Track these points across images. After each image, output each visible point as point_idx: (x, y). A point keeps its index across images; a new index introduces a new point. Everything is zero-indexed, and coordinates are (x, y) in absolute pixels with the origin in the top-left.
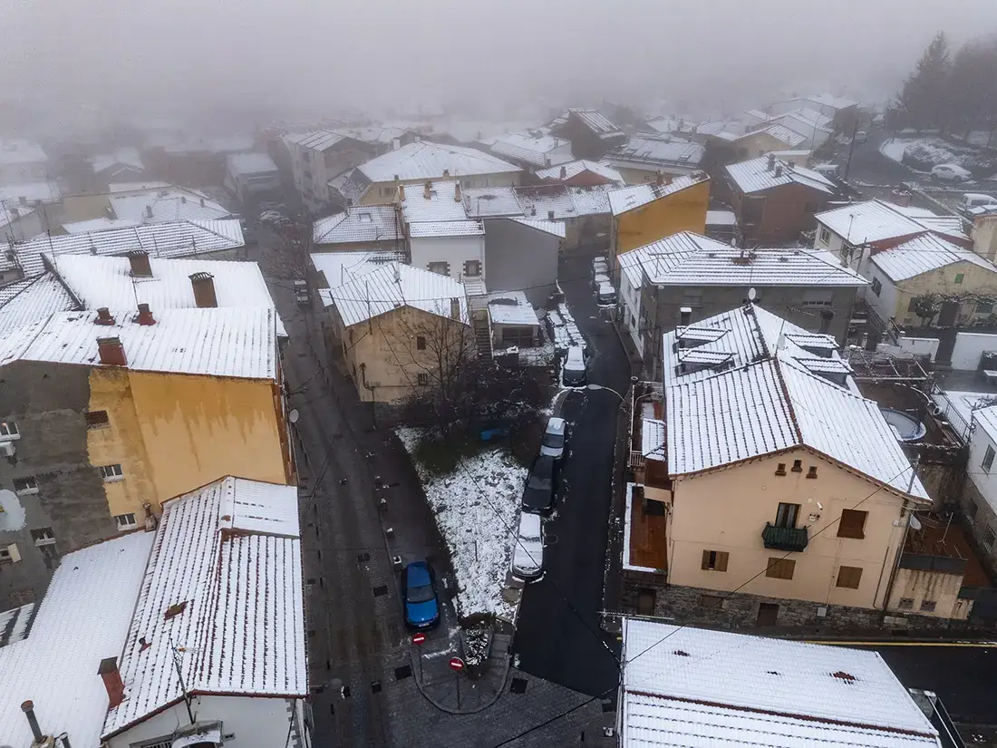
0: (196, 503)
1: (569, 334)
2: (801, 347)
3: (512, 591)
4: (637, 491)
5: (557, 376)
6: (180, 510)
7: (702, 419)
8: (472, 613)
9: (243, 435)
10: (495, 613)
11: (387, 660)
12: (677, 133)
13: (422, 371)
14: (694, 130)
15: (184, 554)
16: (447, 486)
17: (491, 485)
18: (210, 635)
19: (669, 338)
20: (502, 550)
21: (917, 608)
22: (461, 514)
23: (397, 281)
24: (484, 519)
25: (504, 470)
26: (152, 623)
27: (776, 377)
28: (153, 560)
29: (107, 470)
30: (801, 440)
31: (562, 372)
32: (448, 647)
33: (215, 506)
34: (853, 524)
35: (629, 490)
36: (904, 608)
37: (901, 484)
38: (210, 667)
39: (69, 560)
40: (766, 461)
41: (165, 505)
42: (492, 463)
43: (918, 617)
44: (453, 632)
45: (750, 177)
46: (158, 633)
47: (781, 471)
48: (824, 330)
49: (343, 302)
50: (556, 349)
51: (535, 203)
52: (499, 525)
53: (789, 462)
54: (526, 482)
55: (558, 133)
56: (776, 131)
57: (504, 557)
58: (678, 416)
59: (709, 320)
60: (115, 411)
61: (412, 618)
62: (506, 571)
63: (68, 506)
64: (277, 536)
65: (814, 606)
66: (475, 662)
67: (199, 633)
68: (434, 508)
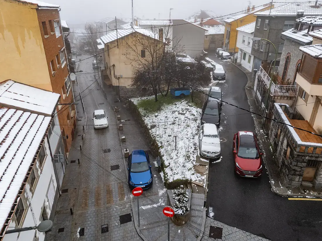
3: (201, 167)
8: (175, 179)
10: (191, 180)
11: (115, 209)
16: (156, 116)
17: (182, 114)
20: (191, 145)
22: (165, 128)
25: (189, 108)
32: (158, 202)
42: (181, 106)
44: (161, 192)
54: (202, 114)
57: (193, 148)
61: (134, 181)
62: (196, 155)
66: (180, 212)
68: (149, 127)
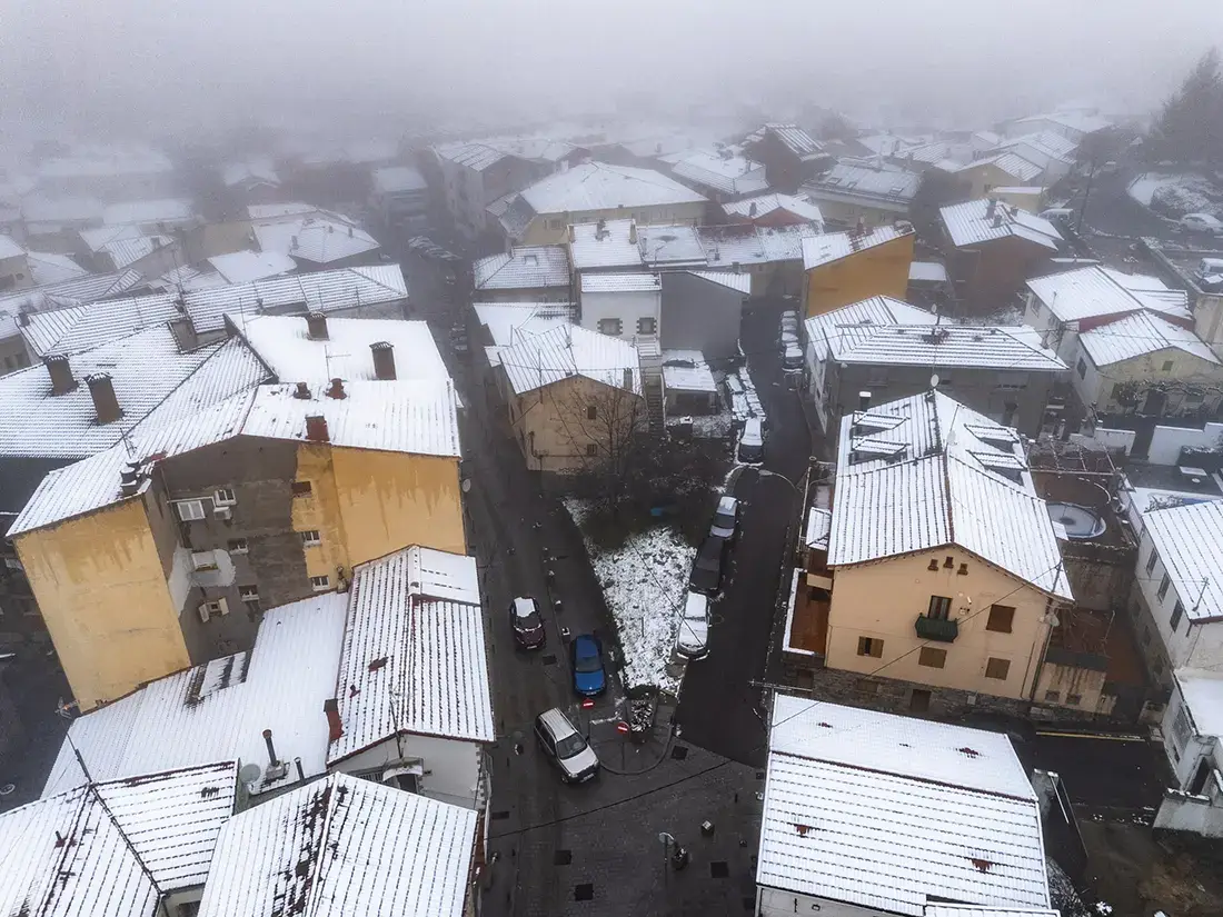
0: (384, 569)
1: (748, 404)
2: (981, 439)
3: (676, 666)
4: (802, 577)
5: (732, 449)
6: (370, 574)
7: (866, 511)
8: (638, 684)
9: (429, 507)
10: (659, 686)
12: (891, 159)
13: (592, 442)
14: (911, 155)
15: (380, 616)
16: (615, 562)
17: (659, 563)
18: (411, 686)
19: (846, 422)
20: (668, 628)
21: (1062, 701)
22: (629, 590)
23: (568, 346)
24: (651, 596)
25: (673, 548)
26: (358, 674)
27: (942, 473)
28: (351, 618)
29: (307, 536)
30: (952, 539)
31: (737, 448)
32: (614, 715)
33: (404, 573)
34: (1001, 618)
35: (796, 575)
36: (1051, 700)
37: (1045, 583)
38: (414, 712)
39: (272, 616)
40: (918, 557)
41: (356, 570)
42: (660, 541)
43: (1062, 708)
44: (619, 702)
45: (966, 224)
46: (365, 683)
47: (933, 566)
48: (1006, 422)
49: (513, 368)
50: (733, 421)
51: (720, 245)
52: (665, 604)
53: (941, 558)
54: (695, 562)
55: (752, 152)
56: (1007, 164)
57: (670, 634)
58: (844, 507)
59: (890, 405)
60: (317, 482)
61: (580, 686)
62: (671, 647)
63: (271, 566)
64: (460, 603)
65: (963, 694)
66: (639, 729)
67: (402, 684)
68: (602, 584)
